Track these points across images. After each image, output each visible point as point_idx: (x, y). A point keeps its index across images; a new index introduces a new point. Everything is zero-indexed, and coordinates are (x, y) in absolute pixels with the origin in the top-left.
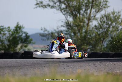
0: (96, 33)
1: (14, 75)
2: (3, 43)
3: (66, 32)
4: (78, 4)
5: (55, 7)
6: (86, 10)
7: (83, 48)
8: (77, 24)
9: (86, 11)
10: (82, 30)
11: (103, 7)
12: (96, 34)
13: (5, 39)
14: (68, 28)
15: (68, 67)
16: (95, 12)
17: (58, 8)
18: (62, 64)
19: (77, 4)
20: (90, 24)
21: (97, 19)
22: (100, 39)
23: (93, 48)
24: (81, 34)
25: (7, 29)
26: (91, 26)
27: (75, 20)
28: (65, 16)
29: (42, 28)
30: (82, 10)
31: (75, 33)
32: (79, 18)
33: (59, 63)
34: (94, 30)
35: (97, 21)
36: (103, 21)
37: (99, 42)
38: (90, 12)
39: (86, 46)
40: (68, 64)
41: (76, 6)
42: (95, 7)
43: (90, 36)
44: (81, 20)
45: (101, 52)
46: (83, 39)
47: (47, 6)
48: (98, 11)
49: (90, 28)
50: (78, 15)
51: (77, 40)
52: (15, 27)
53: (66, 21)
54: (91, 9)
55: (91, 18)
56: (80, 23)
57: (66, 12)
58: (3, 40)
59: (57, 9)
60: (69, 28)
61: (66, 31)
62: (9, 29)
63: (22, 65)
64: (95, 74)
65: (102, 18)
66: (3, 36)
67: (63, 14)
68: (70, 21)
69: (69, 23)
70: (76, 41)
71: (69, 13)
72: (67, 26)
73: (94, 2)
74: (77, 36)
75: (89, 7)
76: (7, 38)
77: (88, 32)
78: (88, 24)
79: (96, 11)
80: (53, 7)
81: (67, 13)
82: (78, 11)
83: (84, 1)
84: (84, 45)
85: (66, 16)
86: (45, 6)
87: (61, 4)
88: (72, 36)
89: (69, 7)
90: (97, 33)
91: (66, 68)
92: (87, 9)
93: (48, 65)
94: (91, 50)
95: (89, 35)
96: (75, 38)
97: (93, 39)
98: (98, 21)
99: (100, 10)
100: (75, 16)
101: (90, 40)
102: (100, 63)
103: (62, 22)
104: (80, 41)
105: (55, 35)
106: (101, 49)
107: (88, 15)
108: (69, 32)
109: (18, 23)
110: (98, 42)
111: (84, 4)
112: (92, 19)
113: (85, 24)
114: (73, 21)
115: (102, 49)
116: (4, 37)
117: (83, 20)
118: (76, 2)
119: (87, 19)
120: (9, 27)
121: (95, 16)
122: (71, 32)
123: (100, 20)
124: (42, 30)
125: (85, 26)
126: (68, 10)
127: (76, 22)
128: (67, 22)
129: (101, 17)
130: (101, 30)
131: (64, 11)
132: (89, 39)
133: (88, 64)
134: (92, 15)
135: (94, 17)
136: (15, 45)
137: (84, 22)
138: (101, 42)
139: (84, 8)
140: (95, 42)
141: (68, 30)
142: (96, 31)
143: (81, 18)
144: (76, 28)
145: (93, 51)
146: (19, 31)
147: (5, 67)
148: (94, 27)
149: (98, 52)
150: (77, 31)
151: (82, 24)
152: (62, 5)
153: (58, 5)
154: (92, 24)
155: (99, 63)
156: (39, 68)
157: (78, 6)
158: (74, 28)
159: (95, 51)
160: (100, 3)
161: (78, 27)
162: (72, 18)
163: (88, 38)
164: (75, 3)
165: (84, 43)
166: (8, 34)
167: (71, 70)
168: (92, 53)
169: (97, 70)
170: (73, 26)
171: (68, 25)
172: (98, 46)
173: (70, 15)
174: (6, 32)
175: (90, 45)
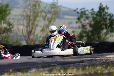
2: (85, 29)
25: (91, 12)
52: (99, 8)
58: (85, 24)
109: (101, 4)
116: (87, 21)
120: (93, 9)
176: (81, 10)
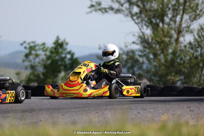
0: (191, 55)
1: (54, 124)
2: (35, 70)
3: (140, 53)
4: (161, 6)
5: (122, 11)
6: (173, 16)
7: (170, 79)
8: (158, 39)
9: (173, 19)
10: (167, 50)
11: (202, 12)
12: (190, 57)
13: (39, 63)
14: (144, 47)
15: (145, 110)
16: (188, 20)
17: (127, 12)
18: (134, 105)
19: (158, 6)
20: (181, 39)
21: (192, 32)
22: (198, 64)
23: (187, 80)
24: (166, 56)
25: (42, 47)
26: (182, 43)
27: (156, 32)
28: (139, 27)
29: (100, 45)
30: (168, 17)
31: (155, 55)
32: (163, 30)
33: (129, 104)
34: (187, 49)
35: (192, 35)
36: (202, 35)
37: (196, 70)
38: (181, 20)
39: (174, 76)
40: (145, 106)
41: (157, 10)
42: (189, 11)
43: (181, 59)
44: (166, 33)
45: (199, 86)
46: (169, 64)
47: (108, 10)
48: (195, 19)
49: (180, 46)
50: (161, 25)
51: (160, 66)
52: (55, 43)
53: (141, 34)
54: (182, 16)
55: (183, 29)
56: (163, 39)
57: (140, 20)
58: (35, 64)
59: (125, 14)
60: (146, 45)
61: (141, 51)
62: (44, 47)
63: (68, 107)
64: (191, 123)
65: (202, 31)
66: (34, 59)
67: (136, 23)
68: (147, 35)
69: (146, 37)
70: (158, 68)
71: (146, 22)
72: (142, 43)
73: (188, 4)
74: (160, 60)
75: (178, 12)
76: (41, 62)
77: (177, 53)
78: (177, 40)
79: (190, 19)
80: (118, 11)
81: (142, 21)
82: (160, 18)
83: (170, 2)
84: (171, 75)
85: (141, 27)
86: (105, 9)
87: (131, 7)
88: (151, 59)
89: (146, 11)
90: (193, 54)
91: (141, 112)
92: (175, 14)
93: (110, 106)
94: (183, 83)
95: (180, 57)
96: (155, 63)
97: (185, 65)
98: (194, 36)
99: (198, 17)
100: (155, 27)
101: (181, 67)
102: (198, 105)
103: (134, 35)
104: (164, 67)
105: (122, 58)
106: (199, 81)
107: (177, 25)
108: (145, 53)
109: (58, 37)
110: (194, 70)
111: (170, 6)
112: (185, 31)
113: (173, 40)
114: (152, 34)
115: (202, 82)
116: (37, 60)
117: (168, 32)
118: (156, 3)
119: (175, 31)
120: (44, 44)
121: (188, 27)
122: (149, 53)
123: (198, 34)
124: (100, 48)
125: (173, 44)
126: (143, 16)
127: (158, 37)
128: (143, 37)
129: (200, 28)
130: (199, 50)
131: (138, 18)
132: (180, 64)
133: (178, 107)
134: (184, 25)
135: (187, 29)
136: (56, 74)
137: (171, 37)
138: (200, 69)
139: (170, 14)
140: (189, 69)
141: (145, 49)
142: (192, 51)
143: (166, 30)
144: (158, 47)
145: (185, 85)
146: (60, 50)
147: (40, 109)
148: (188, 46)
149: (195, 86)
150: (159, 52)
151: (167, 39)
152: (133, 8)
153: (126, 8)
154: (185, 40)
155: (196, 104)
156: (97, 112)
157: (160, 10)
158: (154, 46)
159: (190, 85)
160: (198, 5)
161: (160, 45)
162: (151, 30)
163: (178, 63)
164: (155, 5)
165: (170, 72)
166: (43, 55)
167: (149, 115)
168: (185, 87)
169: (193, 116)
170: (152, 42)
171: (143, 40)
172: (194, 77)
173: (148, 24)
174: (40, 52)
175: (180, 75)
176: (29, 44)
